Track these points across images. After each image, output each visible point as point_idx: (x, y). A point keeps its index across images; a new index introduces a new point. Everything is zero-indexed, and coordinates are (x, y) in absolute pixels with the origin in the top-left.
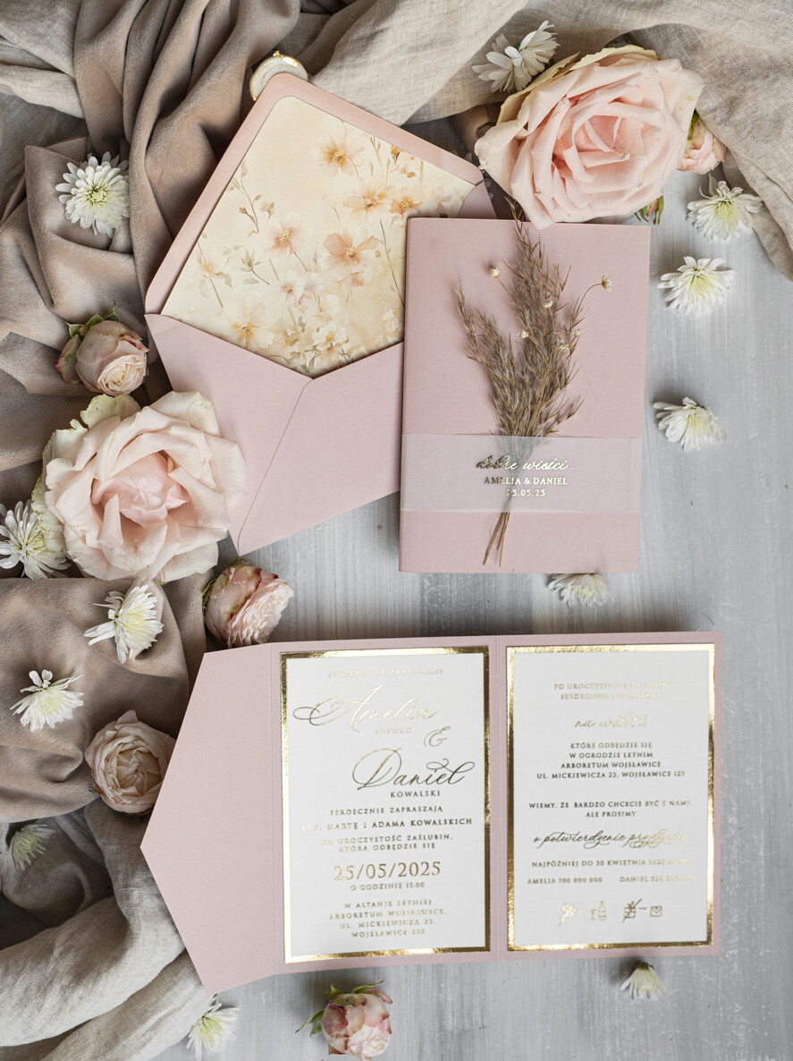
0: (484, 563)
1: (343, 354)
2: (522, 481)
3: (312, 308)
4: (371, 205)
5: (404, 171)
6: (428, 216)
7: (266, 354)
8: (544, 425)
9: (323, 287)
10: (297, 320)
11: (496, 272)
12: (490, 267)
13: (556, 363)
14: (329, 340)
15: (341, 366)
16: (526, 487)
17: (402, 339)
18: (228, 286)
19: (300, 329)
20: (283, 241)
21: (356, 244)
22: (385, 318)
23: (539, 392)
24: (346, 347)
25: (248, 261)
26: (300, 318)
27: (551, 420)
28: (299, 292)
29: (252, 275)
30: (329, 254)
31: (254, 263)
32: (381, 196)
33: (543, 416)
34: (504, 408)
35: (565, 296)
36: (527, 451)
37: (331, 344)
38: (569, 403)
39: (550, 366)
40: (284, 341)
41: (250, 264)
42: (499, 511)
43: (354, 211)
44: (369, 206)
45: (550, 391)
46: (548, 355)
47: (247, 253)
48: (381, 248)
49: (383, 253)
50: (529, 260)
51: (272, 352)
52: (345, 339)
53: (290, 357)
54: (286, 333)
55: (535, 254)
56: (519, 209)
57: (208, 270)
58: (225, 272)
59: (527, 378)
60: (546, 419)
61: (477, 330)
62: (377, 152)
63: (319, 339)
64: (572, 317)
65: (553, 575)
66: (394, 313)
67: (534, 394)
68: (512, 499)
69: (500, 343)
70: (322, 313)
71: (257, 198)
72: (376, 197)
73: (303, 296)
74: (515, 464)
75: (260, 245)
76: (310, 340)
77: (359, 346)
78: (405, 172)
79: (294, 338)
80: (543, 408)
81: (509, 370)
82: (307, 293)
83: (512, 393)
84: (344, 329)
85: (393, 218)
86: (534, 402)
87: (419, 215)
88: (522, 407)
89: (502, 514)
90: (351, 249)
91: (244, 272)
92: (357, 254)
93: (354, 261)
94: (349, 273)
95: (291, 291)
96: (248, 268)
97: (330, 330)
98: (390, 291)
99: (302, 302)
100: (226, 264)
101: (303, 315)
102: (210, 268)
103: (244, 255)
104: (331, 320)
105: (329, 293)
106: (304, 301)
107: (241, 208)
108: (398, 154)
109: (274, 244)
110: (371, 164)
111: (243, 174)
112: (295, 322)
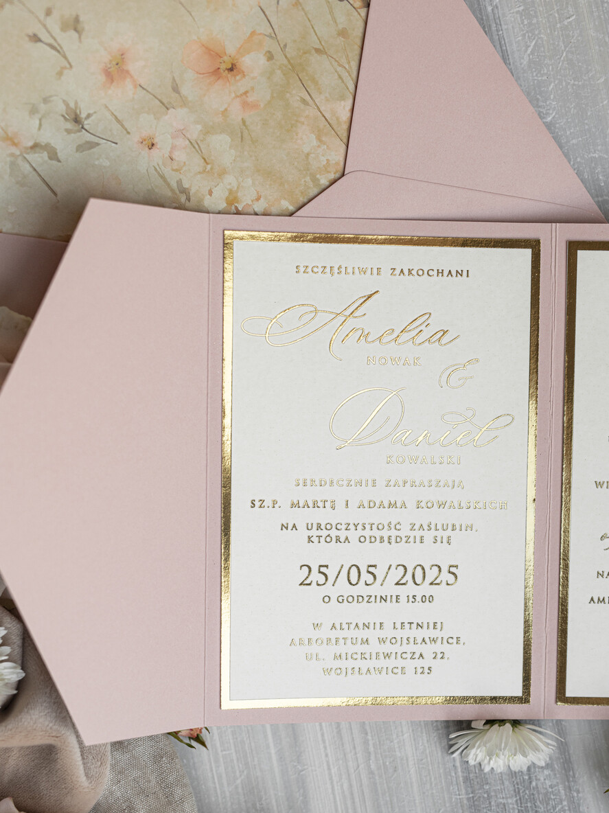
3: (192, 161)
9: (199, 127)
10: (174, 186)
14: (230, 203)
18: (54, 162)
19: (182, 198)
20: (116, 70)
21: (231, 49)
22: (304, 148)
24: (259, 207)
25: (73, 116)
28: (165, 143)
29: (86, 136)
30: (196, 76)
31: (83, 116)
37: (235, 208)
41: (77, 120)
47: (67, 105)
48: (271, 45)
49: (276, 50)
52: (255, 196)
57: (15, 144)
58: (43, 140)
63: (216, 205)
70: (209, 167)
71: (48, 12)
73: (173, 148)
75: (83, 89)
77: (278, 200)
82: (177, 142)
84: (249, 183)
90: (226, 58)
91: (73, 135)
92: (237, 64)
93: (235, 76)
94: (233, 95)
95: (153, 145)
96: (78, 127)
97: (229, 187)
98: (302, 106)
99: (174, 157)
100: (39, 129)
101: (181, 177)
102: (16, 141)
103: (61, 108)
104: (226, 173)
105: (213, 134)
106: (177, 154)
107: (29, 36)
109: (103, 79)
112: (172, 190)
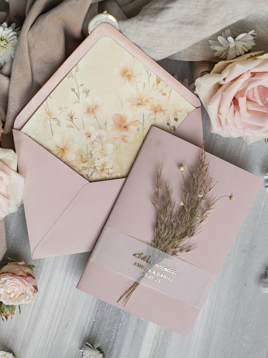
0: (117, 301)
1: (108, 174)
2: (152, 271)
3: (98, 147)
4: (140, 104)
5: (161, 91)
7: (70, 164)
8: (173, 250)
9: (106, 139)
10: (89, 151)
11: (182, 169)
13: (192, 224)
14: (103, 165)
15: (105, 179)
16: (152, 275)
18: (58, 126)
19: (90, 156)
20: (91, 111)
21: (128, 121)
23: (178, 234)
24: (111, 171)
25: (71, 116)
26: (91, 151)
27: (178, 249)
28: (94, 137)
29: (72, 124)
30: (113, 123)
31: (74, 117)
32: (147, 101)
33: (175, 246)
34: (158, 234)
35: (209, 193)
36: (160, 259)
37: (104, 168)
38: (190, 244)
39: (188, 224)
40: (80, 160)
41: (71, 118)
43: (131, 104)
44: (139, 104)
45: (184, 235)
46: (190, 218)
47: (71, 112)
48: (140, 127)
49: (141, 129)
50: (200, 170)
51: (73, 164)
52: (111, 167)
53: (81, 169)
54: (82, 156)
57: (49, 115)
58: (58, 118)
59: (175, 225)
60: (175, 248)
61: (161, 192)
62: (149, 78)
63: (98, 164)
64: (208, 206)
67: (175, 234)
68: (144, 278)
69: (170, 202)
70: (102, 151)
72: (143, 101)
73: (95, 140)
75: (78, 110)
76: (93, 162)
77: (117, 172)
78: (161, 92)
79: (86, 160)
80: (177, 242)
81: (168, 217)
82: (97, 139)
83: (165, 229)
84: (111, 162)
85: (150, 114)
86: (173, 238)
88: (167, 237)
89: (136, 282)
90: (125, 123)
91: (68, 121)
92: (128, 127)
93: (125, 130)
94: (121, 135)
95: (90, 136)
96: (70, 120)
97: (105, 160)
99: (94, 143)
100: (59, 114)
101: (93, 150)
103: (69, 113)
104: (107, 156)
105: (109, 143)
106: (95, 143)
107: (72, 88)
108: (160, 82)
109: (86, 111)
110: (144, 83)
111: (76, 71)
112: (88, 152)
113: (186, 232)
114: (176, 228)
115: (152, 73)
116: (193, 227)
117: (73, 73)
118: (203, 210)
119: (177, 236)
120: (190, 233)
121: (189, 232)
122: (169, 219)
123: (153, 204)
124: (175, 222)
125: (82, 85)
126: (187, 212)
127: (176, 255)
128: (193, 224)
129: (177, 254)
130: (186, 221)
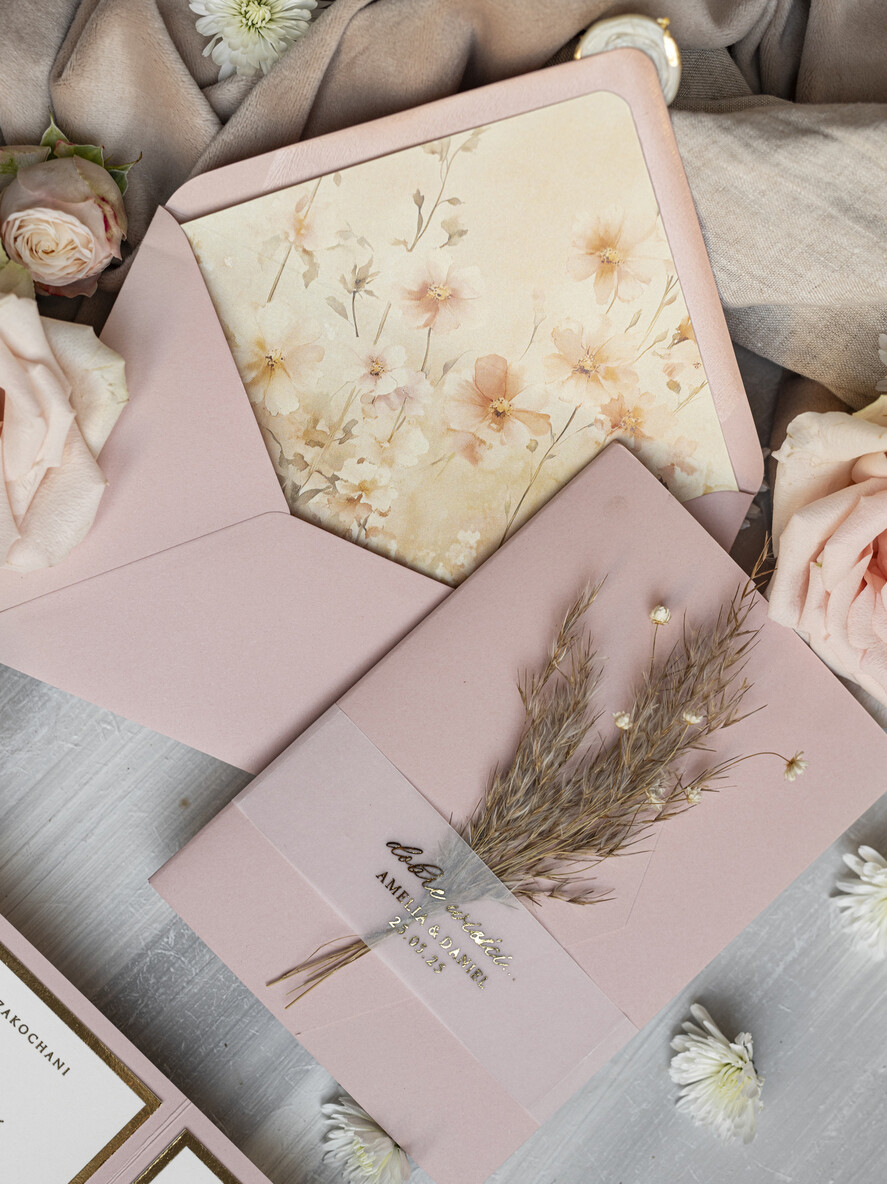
0: (270, 983)
1: (362, 526)
2: (429, 925)
3: (381, 423)
4: (587, 372)
5: (671, 371)
6: (645, 461)
7: (264, 421)
8: (529, 878)
9: (421, 413)
10: (347, 419)
11: (662, 615)
12: (659, 602)
13: (624, 812)
14: (363, 488)
15: (344, 535)
16: (425, 938)
17: (455, 585)
18: (302, 281)
19: (340, 435)
20: (430, 299)
21: (519, 402)
22: (461, 535)
23: (565, 829)
24: (374, 521)
25: (361, 277)
26: (354, 422)
27: (545, 882)
28: (386, 386)
29: (347, 301)
30: (471, 380)
31: (367, 287)
32: (611, 375)
33: (539, 867)
34: (500, 801)
35: (722, 739)
36: (474, 891)
37: (360, 497)
38: (590, 884)
39: (613, 808)
40: (303, 429)
41: (359, 283)
42: (358, 932)
43: (559, 356)
44: (583, 371)
45: (584, 841)
46: (625, 791)
47: (369, 265)
48: (545, 442)
49: (542, 450)
50: (721, 643)
51: (275, 427)
52: (384, 509)
53: (291, 458)
54: (316, 421)
55: (734, 644)
56: (771, 565)
57: (298, 232)
58: (318, 259)
59: (567, 794)
60: (539, 874)
61: (564, 666)
62: (662, 306)
63: (351, 474)
64: (702, 775)
65: (347, 1095)
66: (479, 543)
67: (556, 824)
68: (391, 936)
69: (578, 709)
70: (387, 445)
72: (602, 368)
73: (386, 397)
74: (442, 893)
75: (394, 274)
76: (339, 461)
77: (394, 537)
78: (670, 374)
79: (320, 438)
80: (549, 858)
81: (556, 757)
82: (394, 399)
83: (530, 792)
84: (394, 494)
85: (596, 421)
86: (545, 835)
87: (635, 451)
88: (523, 823)
89: (359, 941)
90: (505, 402)
91: (341, 285)
92: (506, 418)
93: (493, 421)
94: (472, 430)
95: (377, 374)
96: (351, 285)
97: (377, 477)
98: (502, 508)
99: (377, 404)
100: (328, 249)
101: (361, 422)
102: (303, 231)
103: (362, 262)
104: (391, 466)
105: (422, 430)
106: (381, 405)
107: (418, 192)
108: (686, 339)
109: (415, 288)
110: (639, 313)
111: (465, 148)
112: (341, 419)
113: (593, 835)
114: (567, 808)
115: (680, 298)
116: (625, 825)
117: (453, 149)
118: (679, 783)
119: (560, 836)
120: (607, 840)
121: (605, 837)
122: (556, 765)
123: (521, 692)
124: (571, 783)
125: (453, 201)
126: (626, 766)
127: (530, 898)
128: (629, 817)
129: (535, 898)
130: (610, 797)
